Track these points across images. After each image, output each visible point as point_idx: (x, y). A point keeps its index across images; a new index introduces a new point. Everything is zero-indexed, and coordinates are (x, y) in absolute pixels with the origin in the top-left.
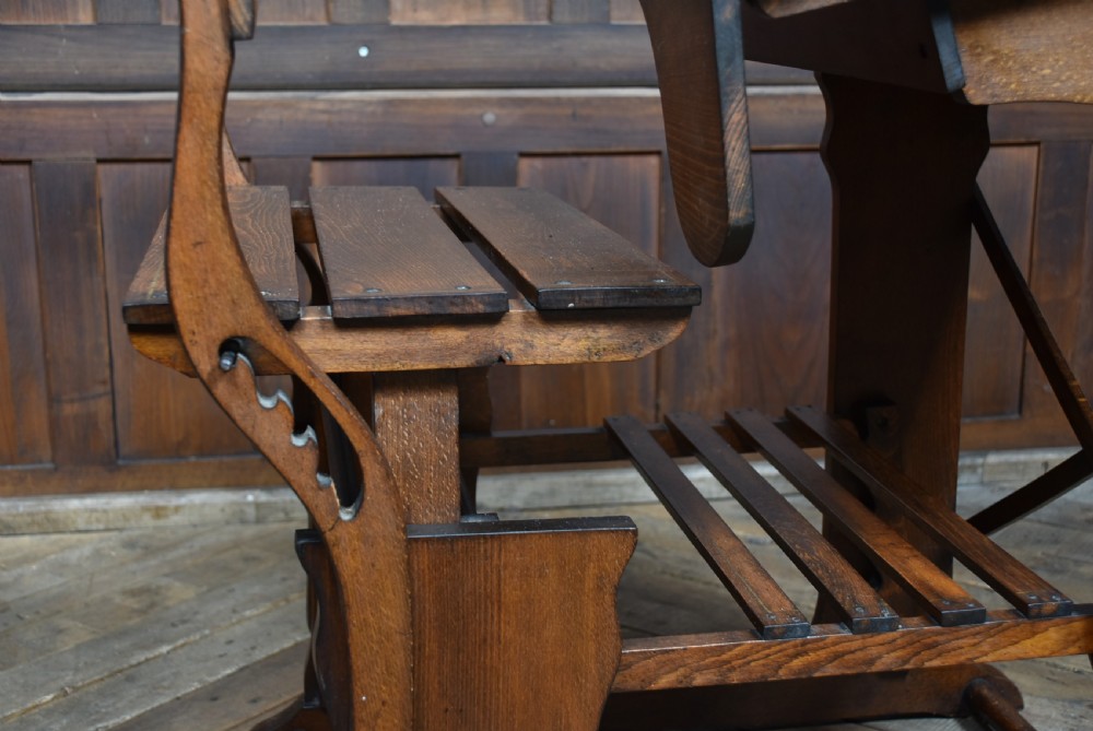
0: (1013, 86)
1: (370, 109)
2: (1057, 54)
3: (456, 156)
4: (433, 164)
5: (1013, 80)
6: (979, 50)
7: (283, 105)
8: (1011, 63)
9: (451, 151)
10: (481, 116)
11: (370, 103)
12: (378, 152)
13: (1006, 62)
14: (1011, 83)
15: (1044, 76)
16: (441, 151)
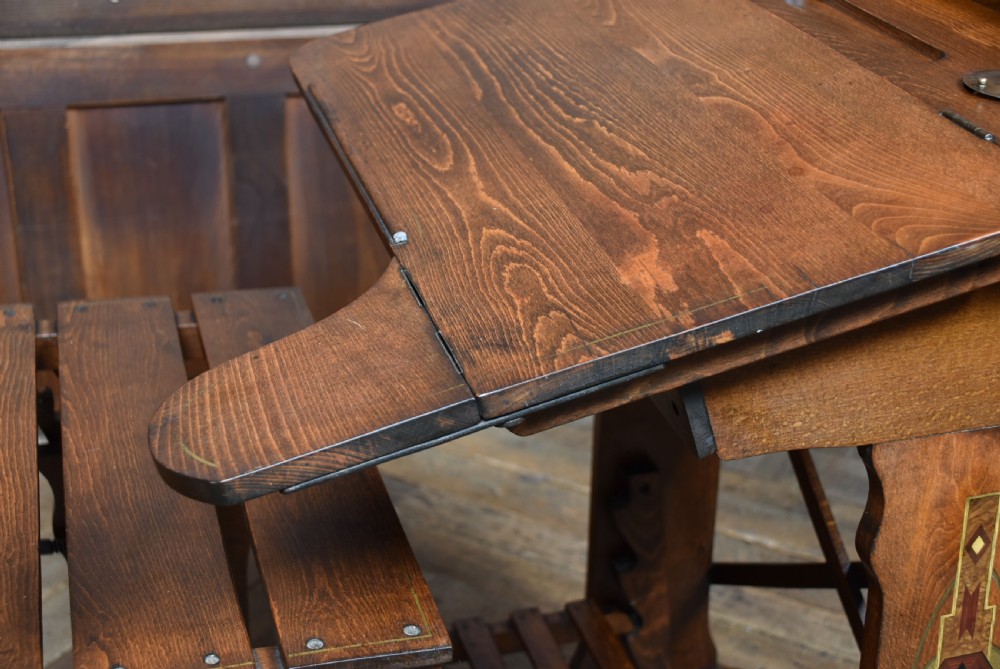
0: (764, 441)
1: (125, 56)
2: (808, 408)
3: (221, 100)
4: (196, 109)
5: (765, 435)
6: (732, 413)
7: (31, 54)
8: (762, 421)
9: (215, 95)
10: (244, 60)
11: (125, 49)
12: (137, 99)
13: (758, 421)
14: (762, 438)
15: (794, 429)
16: (204, 95)
